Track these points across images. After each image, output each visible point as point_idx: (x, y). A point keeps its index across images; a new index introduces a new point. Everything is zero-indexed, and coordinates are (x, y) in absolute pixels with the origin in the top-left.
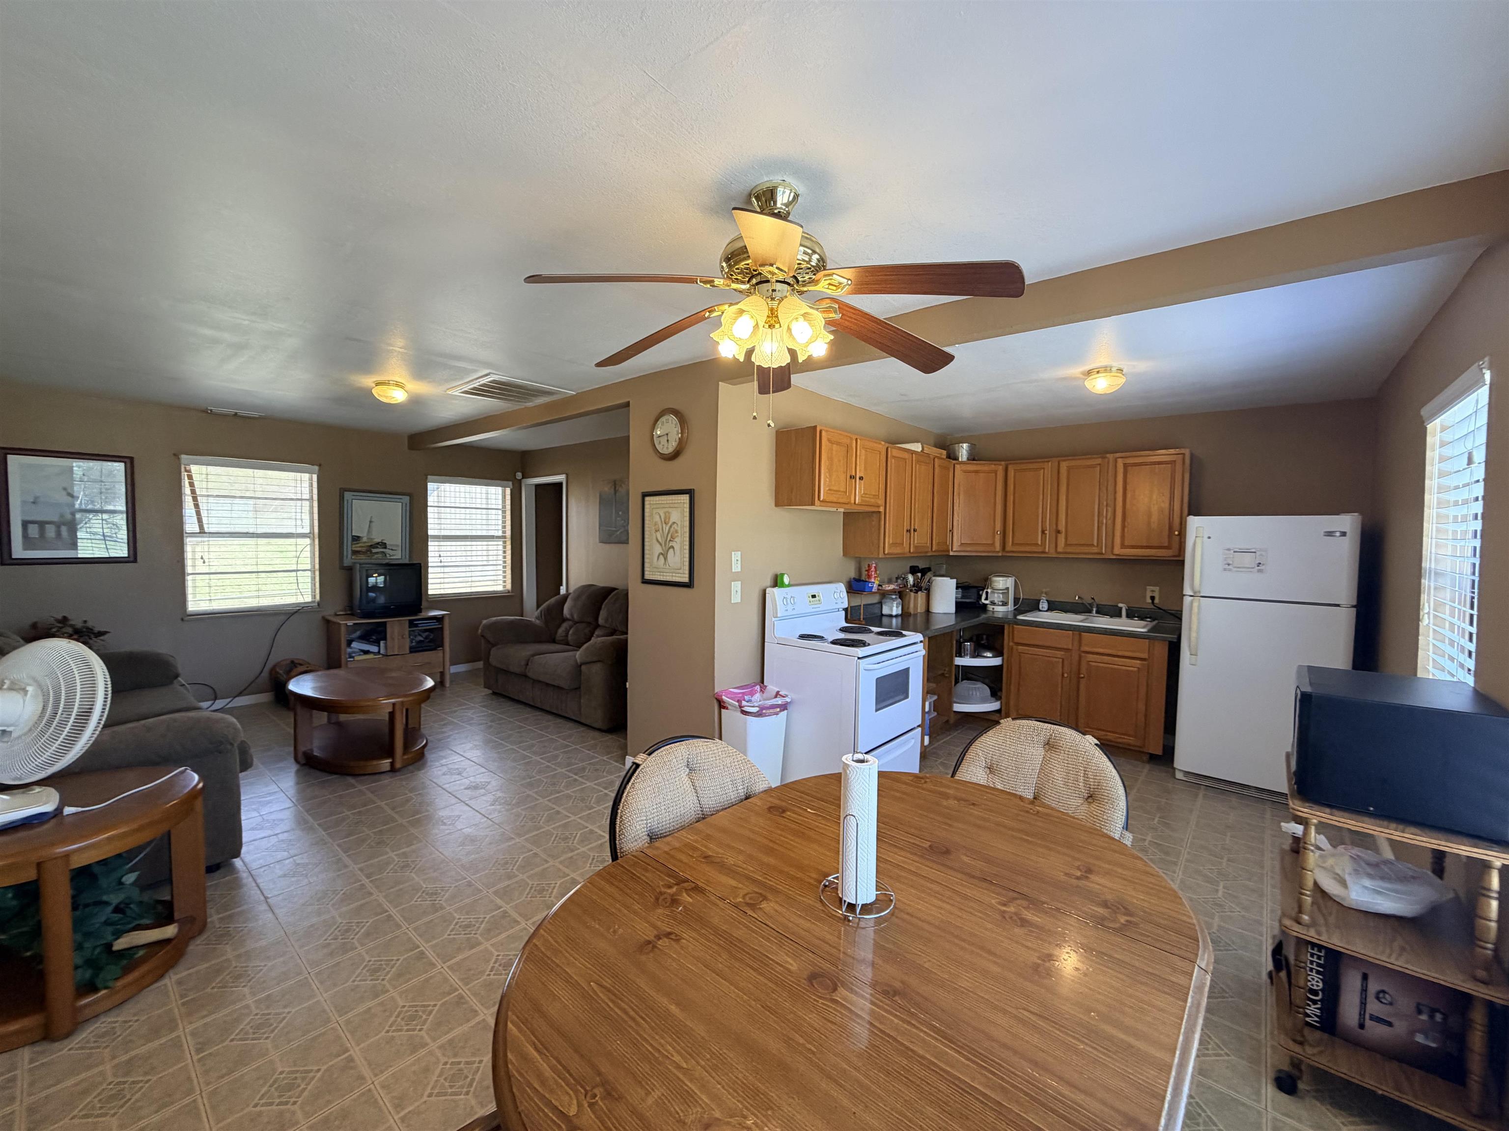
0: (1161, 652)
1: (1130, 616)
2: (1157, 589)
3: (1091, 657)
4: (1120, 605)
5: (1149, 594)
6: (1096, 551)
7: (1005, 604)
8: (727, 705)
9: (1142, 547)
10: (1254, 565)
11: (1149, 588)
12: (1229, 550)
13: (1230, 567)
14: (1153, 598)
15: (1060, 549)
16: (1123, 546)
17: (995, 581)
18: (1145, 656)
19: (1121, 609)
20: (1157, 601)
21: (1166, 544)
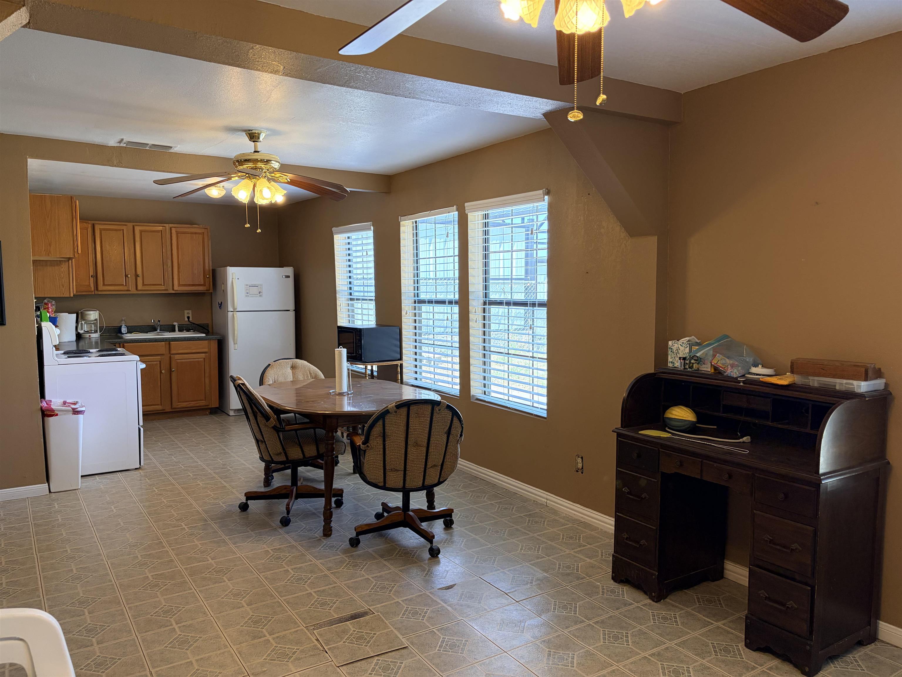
0: (214, 345)
1: (180, 330)
2: (190, 312)
3: (177, 357)
4: (175, 323)
5: (186, 316)
6: (164, 289)
7: (96, 332)
8: (56, 412)
9: (189, 285)
10: (258, 293)
11: (186, 312)
12: (247, 285)
13: (248, 294)
14: (188, 318)
15: (139, 288)
16: (179, 285)
17: (88, 315)
18: (206, 350)
19: (175, 326)
20: (191, 319)
21: (203, 283)
